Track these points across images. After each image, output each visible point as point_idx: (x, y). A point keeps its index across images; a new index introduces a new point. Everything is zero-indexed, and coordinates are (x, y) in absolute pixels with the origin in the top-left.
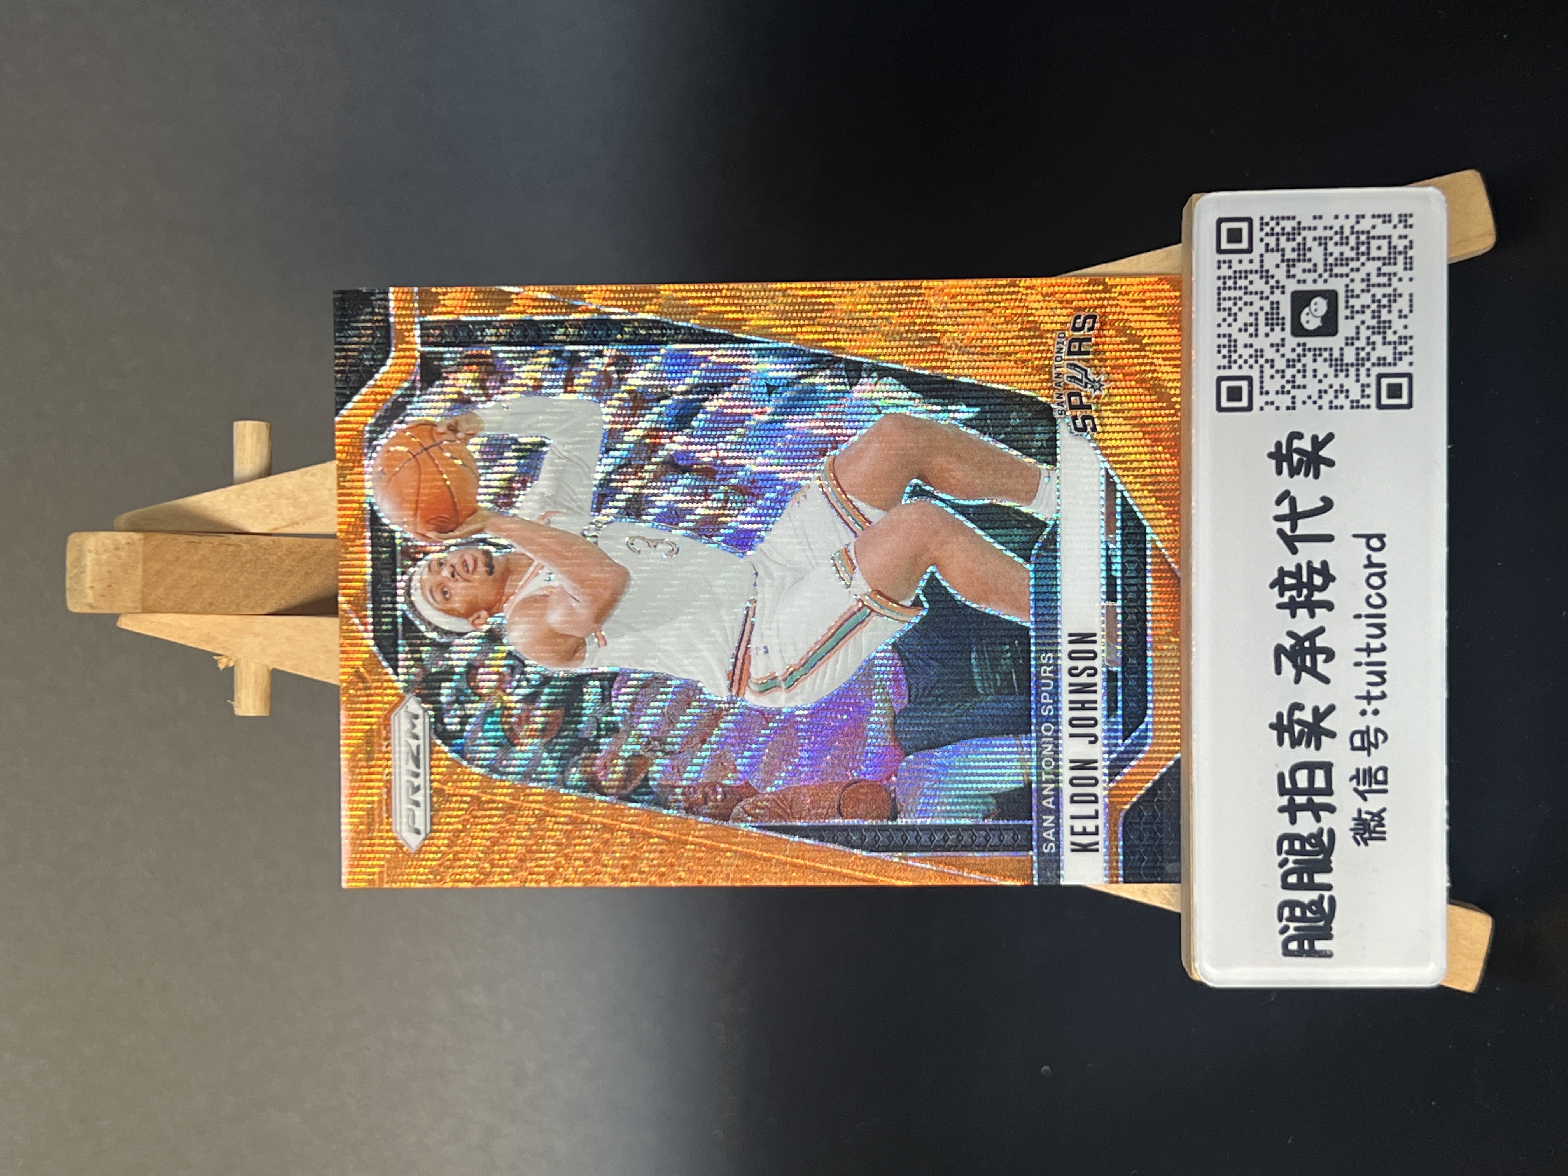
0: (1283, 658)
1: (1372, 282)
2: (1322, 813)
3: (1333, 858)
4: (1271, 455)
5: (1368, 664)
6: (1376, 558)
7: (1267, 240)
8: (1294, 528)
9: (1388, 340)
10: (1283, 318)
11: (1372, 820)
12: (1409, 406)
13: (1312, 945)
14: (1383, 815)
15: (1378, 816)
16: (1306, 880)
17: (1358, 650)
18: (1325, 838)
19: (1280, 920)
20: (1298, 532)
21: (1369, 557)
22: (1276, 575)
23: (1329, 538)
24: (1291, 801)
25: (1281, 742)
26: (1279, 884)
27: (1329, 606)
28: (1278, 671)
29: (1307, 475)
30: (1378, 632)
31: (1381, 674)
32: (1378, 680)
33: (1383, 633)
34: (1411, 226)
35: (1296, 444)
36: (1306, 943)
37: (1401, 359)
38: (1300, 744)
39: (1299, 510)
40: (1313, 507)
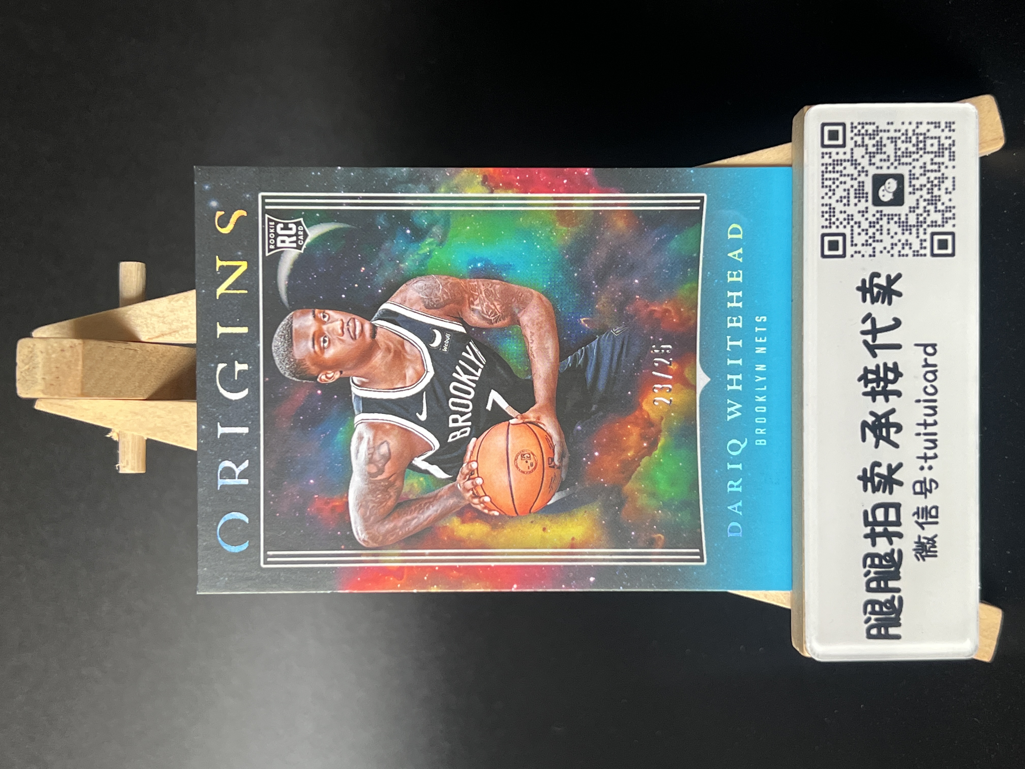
0: (867, 430)
1: (927, 169)
2: (894, 539)
3: (901, 570)
4: (858, 289)
5: (925, 434)
6: (931, 360)
7: (856, 138)
8: (874, 339)
9: (937, 209)
10: (867, 193)
11: (928, 543)
12: (953, 255)
13: (887, 630)
14: (935, 539)
15: (932, 540)
16: (882, 585)
17: (919, 424)
18: (896, 556)
19: (865, 613)
20: (877, 343)
21: (926, 360)
22: (862, 372)
23: (898, 347)
24: (873, 530)
25: (865, 489)
26: (865, 588)
27: (898, 394)
28: (864, 439)
29: (883, 302)
30: (931, 412)
31: (934, 441)
32: (931, 445)
33: (935, 413)
34: (954, 130)
35: (876, 281)
36: (883, 629)
37: (947, 222)
38: (878, 490)
39: (878, 326)
40: (887, 325)
